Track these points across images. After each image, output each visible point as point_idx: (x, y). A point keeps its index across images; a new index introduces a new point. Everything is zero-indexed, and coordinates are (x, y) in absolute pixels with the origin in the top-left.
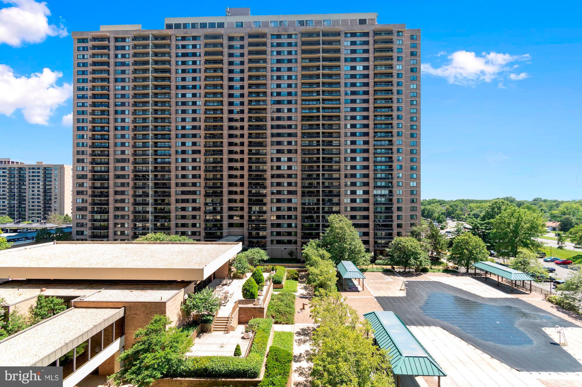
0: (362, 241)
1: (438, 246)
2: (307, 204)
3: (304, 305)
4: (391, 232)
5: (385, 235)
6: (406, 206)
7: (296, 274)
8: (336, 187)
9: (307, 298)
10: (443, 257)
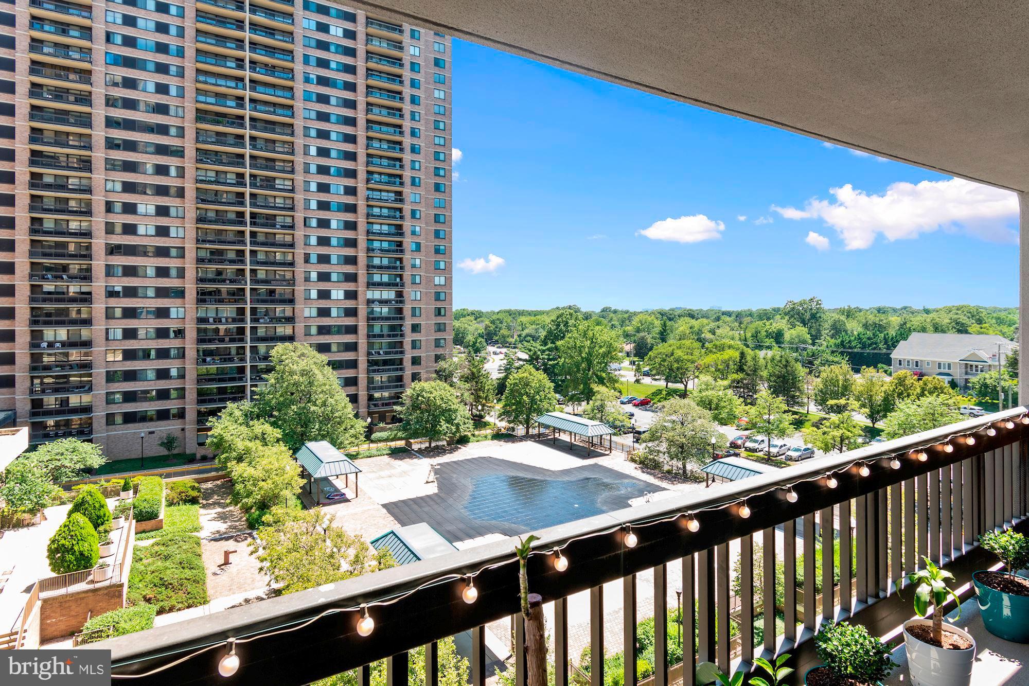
0: (348, 396)
1: (481, 394)
2: (211, 320)
3: (227, 554)
4: (399, 373)
5: (389, 381)
6: (427, 321)
7: (193, 488)
8: (285, 283)
9: (231, 537)
10: (489, 414)
